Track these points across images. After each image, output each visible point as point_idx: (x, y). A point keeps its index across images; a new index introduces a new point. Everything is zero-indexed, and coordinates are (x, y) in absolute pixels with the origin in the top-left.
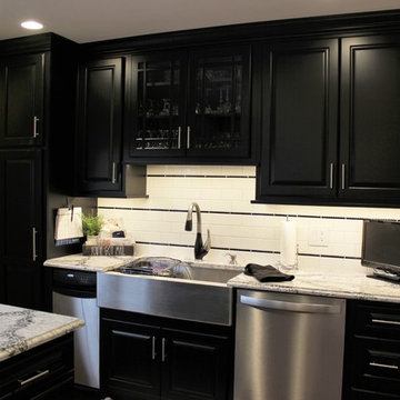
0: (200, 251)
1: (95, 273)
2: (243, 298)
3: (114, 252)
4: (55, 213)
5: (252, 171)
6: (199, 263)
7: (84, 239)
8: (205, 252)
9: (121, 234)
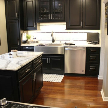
0: (53, 41)
1: (33, 46)
2: (66, 49)
3: (34, 42)
4: (22, 34)
5: (65, 23)
6: (53, 43)
7: (27, 40)
8: (54, 41)
9: (35, 39)
